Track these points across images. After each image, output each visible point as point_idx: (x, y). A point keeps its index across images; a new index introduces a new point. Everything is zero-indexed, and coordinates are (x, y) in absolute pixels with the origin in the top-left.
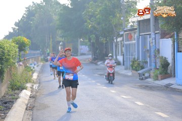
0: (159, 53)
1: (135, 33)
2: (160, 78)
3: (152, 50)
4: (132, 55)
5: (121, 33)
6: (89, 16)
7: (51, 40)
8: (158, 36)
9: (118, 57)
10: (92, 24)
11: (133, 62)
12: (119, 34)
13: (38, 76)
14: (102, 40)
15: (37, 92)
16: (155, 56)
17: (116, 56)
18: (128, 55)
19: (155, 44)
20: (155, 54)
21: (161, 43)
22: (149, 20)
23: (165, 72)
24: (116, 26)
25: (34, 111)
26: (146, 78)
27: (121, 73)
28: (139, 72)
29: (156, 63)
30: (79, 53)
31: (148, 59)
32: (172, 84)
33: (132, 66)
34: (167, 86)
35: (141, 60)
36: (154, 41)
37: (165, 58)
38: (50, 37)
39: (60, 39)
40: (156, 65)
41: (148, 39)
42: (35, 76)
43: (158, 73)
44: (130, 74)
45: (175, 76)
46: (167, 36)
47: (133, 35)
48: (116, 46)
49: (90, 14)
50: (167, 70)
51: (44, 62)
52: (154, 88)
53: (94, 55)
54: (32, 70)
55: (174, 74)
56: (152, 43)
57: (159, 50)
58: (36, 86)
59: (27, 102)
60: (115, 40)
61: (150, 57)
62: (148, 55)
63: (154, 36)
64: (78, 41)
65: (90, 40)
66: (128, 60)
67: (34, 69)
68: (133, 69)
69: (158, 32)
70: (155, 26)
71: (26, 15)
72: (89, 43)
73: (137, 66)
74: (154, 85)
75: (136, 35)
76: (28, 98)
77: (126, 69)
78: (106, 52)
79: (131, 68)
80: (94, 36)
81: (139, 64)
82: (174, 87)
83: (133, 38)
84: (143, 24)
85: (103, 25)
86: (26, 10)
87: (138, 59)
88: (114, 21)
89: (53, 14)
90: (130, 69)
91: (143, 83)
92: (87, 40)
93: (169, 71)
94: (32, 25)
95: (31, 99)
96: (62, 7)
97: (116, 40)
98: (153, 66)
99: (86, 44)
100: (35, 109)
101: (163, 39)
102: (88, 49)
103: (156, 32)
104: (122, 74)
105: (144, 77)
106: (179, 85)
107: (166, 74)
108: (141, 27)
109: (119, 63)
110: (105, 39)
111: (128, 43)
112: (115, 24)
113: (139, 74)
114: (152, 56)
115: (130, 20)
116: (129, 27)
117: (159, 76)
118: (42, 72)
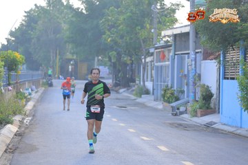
0: (200, 80)
1: (169, 51)
2: (199, 115)
3: (191, 75)
4: (164, 82)
5: (152, 50)
6: (109, 25)
7: (58, 56)
8: (199, 57)
9: (146, 83)
10: (112, 37)
11: (165, 91)
12: (149, 52)
13: (34, 106)
14: (125, 59)
15: (26, 128)
16: (195, 84)
17: (144, 82)
18: (159, 80)
19: (195, 67)
20: (195, 80)
21: (203, 65)
22: (188, 34)
23: (207, 105)
24: (144, 41)
25: (16, 154)
26: (182, 113)
27: (149, 105)
28: (172, 104)
29: (195, 93)
31: (186, 87)
32: (215, 123)
33: (164, 96)
34: (208, 126)
35: (175, 88)
36: (193, 62)
37: (208, 87)
38: (56, 54)
39: (69, 56)
40: (195, 96)
41: (186, 59)
42: (30, 106)
43: (198, 106)
44: (160, 106)
45: (219, 112)
46: (211, 57)
47: (166, 53)
48: (144, 68)
49: (110, 23)
50: (210, 103)
51: (47, 86)
52: (190, 127)
53: (116, 80)
54: (25, 97)
55: (219, 109)
56: (191, 65)
57: (199, 76)
58: (27, 120)
59: (8, 142)
60: (143, 60)
61: (187, 84)
62: (186, 81)
63: (193, 56)
64: (94, 60)
65: (110, 60)
66: (159, 88)
67: (29, 97)
68: (165, 101)
69: (199, 50)
70: (195, 42)
71: (25, 21)
72: (109, 63)
73: (170, 96)
74: (191, 123)
75: (171, 54)
76: (11, 136)
77: (156, 100)
78: (131, 76)
79: (162, 99)
80: (114, 53)
81: (172, 94)
82: (217, 127)
83: (166, 59)
84: (181, 38)
85: (128, 38)
86: (26, 14)
87: (171, 87)
88: (143, 34)
89: (62, 22)
90: (160, 100)
91: (176, 120)
92: (107, 59)
93: (212, 105)
94: (32, 37)
95: (17, 137)
96: (74, 12)
97: (145, 61)
98: (191, 97)
99: (105, 65)
100: (17, 151)
101: (207, 61)
102: (108, 70)
103: (197, 51)
104: (149, 107)
105: (178, 111)
106: (224, 124)
107: (208, 108)
108: (178, 43)
109: (147, 92)
110: (129, 58)
111: (159, 64)
112: (143, 38)
113: (172, 107)
114: (191, 83)
115: (163, 33)
116: (162, 43)
117: (199, 111)
118: (41, 100)
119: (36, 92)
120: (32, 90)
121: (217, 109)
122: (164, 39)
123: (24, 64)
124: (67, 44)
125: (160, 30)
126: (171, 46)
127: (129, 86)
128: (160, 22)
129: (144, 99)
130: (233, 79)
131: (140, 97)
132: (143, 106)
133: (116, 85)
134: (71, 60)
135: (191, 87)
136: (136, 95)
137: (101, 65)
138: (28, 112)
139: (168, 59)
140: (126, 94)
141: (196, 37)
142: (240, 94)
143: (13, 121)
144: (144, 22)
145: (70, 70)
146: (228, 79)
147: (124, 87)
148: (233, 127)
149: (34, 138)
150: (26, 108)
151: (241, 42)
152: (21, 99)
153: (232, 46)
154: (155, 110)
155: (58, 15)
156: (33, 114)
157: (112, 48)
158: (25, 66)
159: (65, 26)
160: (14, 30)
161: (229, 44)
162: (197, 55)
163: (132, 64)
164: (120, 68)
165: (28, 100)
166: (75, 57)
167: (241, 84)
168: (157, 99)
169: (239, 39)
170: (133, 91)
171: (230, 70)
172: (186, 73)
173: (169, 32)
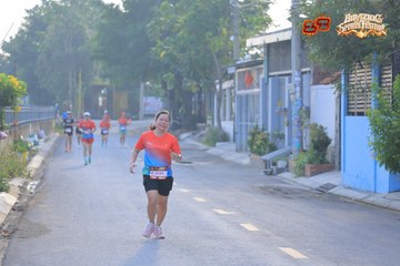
0: (309, 117)
1: (259, 71)
2: (308, 173)
3: (294, 110)
4: (252, 121)
5: (231, 70)
6: (161, 31)
7: (81, 82)
8: (308, 79)
9: (224, 124)
10: (167, 50)
11: (254, 135)
12: (226, 73)
13: (43, 162)
14: (189, 84)
15: (31, 198)
16: (300, 123)
17: (219, 121)
18: (244, 118)
19: (301, 96)
20: (301, 116)
21: (313, 93)
22: (288, 43)
23: (320, 158)
24: (219, 55)
25: (14, 240)
26: (280, 171)
27: (227, 158)
28: (264, 157)
29: (301, 138)
30: (141, 114)
31: (286, 128)
32: (334, 186)
33: (251, 144)
34: (323, 191)
35: (270, 130)
36: (298, 89)
37: (322, 127)
38: (77, 78)
39: (98, 81)
41: (287, 84)
42: (36, 163)
43: (306, 159)
44: (246, 161)
45: (340, 169)
46: (326, 80)
47: (254, 75)
48: (219, 100)
49: (163, 28)
50: (325, 154)
52: (293, 193)
53: (175, 119)
54: (29, 149)
55: (340, 163)
56: (294, 94)
57: (308, 110)
58: (32, 186)
59: (2, 220)
60: (218, 87)
61: (289, 124)
62: (286, 119)
63: (298, 79)
64: (139, 87)
65: (164, 85)
66: (244, 130)
68: (253, 152)
69: (307, 69)
70: (300, 56)
71: (27, 26)
72: (163, 92)
73: (261, 144)
74: (295, 186)
75: (262, 76)
76: (7, 210)
77: (239, 150)
78: (199, 112)
79: (249, 149)
80: (171, 75)
81: (265, 140)
82: (337, 193)
83: (254, 83)
84: (278, 50)
85: (192, 52)
86: (27, 15)
88: (216, 44)
89: (86, 27)
90: (246, 150)
91: (272, 182)
92: (160, 86)
93: (329, 157)
94: (38, 50)
95: (15, 213)
96: (105, 11)
97: (221, 87)
98: (295, 144)
99: (156, 95)
100: (16, 235)
101: (318, 86)
102: (161, 104)
103: (303, 70)
104: (229, 161)
105: (274, 168)
106: (349, 188)
107: (322, 162)
108: (272, 58)
109: (225, 138)
110: (195, 83)
111: (243, 92)
112: (217, 50)
113: (265, 161)
114: (295, 122)
115: (249, 42)
116: (248, 58)
117: (308, 167)
118: (53, 153)
119: (46, 140)
120: (39, 137)
121: (337, 163)
122: (251, 52)
123: (25, 95)
124: (95, 61)
125: (244, 36)
126: (261, 63)
127: (196, 129)
128: (243, 24)
129: (220, 149)
130: (361, 114)
131: (214, 146)
132: (218, 159)
133: (175, 127)
134: (101, 87)
135: (295, 129)
136: (207, 142)
137: (150, 95)
138: (32, 173)
139: (258, 84)
140: (191, 142)
141: (302, 47)
142: (372, 139)
143: (8, 187)
144: (218, 25)
145: (101, 104)
146: (353, 114)
147: (188, 130)
148: (362, 192)
149: (44, 213)
150: (29, 166)
151: (373, 56)
152: (22, 152)
153: (359, 62)
154: (238, 166)
155: (79, 16)
156: (42, 175)
157: (167, 68)
158: (27, 99)
159: (91, 34)
160: (8, 40)
161: (354, 58)
162: (304, 76)
163: (200, 93)
164: (181, 100)
165: (33, 154)
166: (107, 82)
167: (373, 123)
168: (241, 150)
169: (371, 51)
170: (202, 136)
171: (356, 100)
172: (286, 106)
173: (258, 41)
